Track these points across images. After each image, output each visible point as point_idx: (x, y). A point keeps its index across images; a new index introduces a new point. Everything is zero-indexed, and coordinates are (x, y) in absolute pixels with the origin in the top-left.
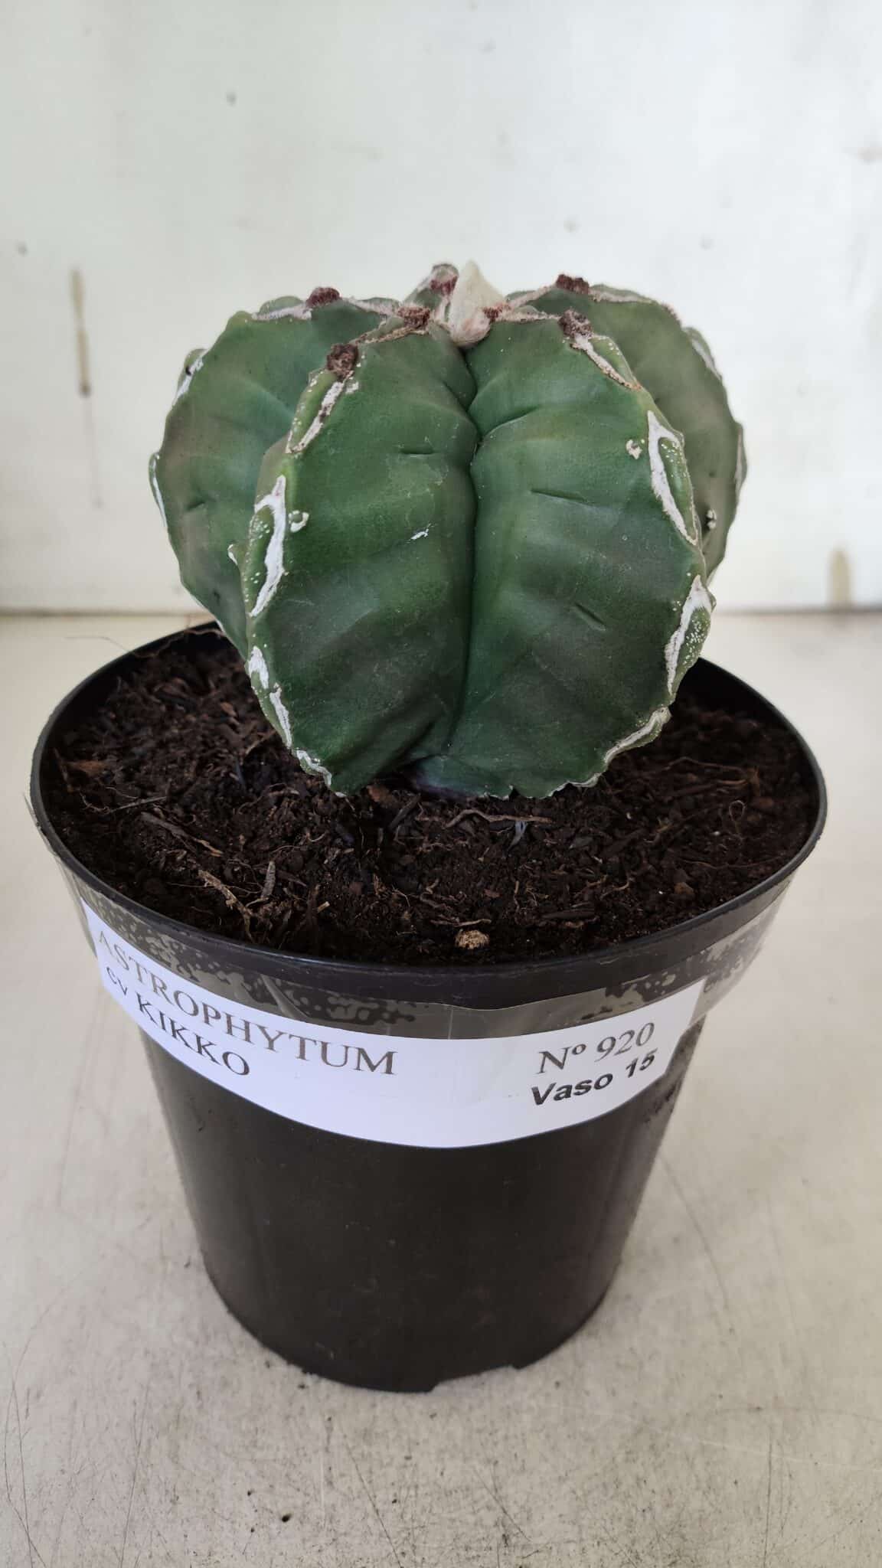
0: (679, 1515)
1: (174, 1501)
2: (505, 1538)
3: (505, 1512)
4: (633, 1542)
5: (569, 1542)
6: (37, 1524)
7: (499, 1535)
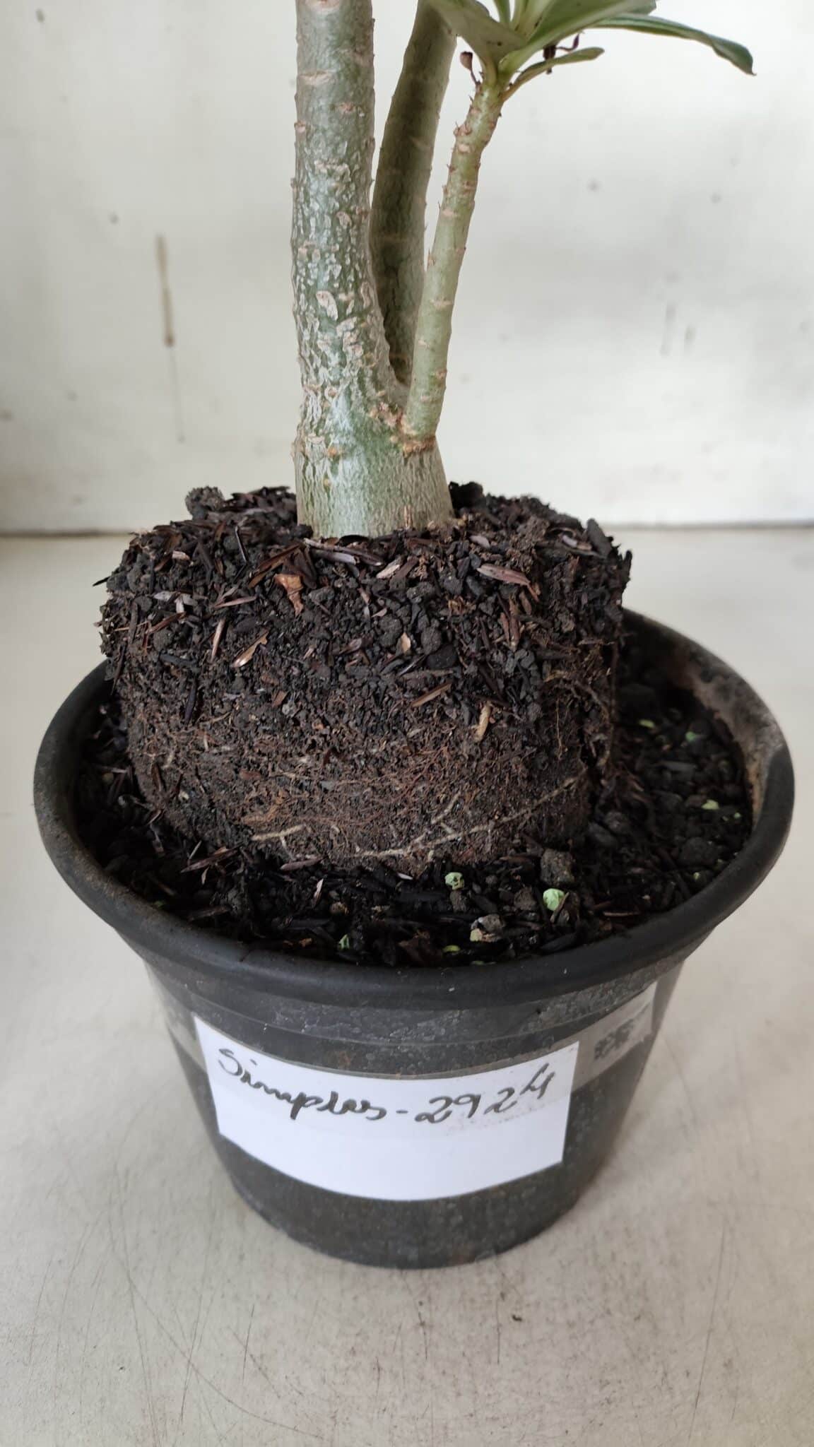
0: (645, 1283)
1: (242, 1257)
2: (503, 1295)
3: (503, 1275)
4: (606, 1301)
5: (554, 1299)
6: (135, 1269)
7: (499, 1293)
